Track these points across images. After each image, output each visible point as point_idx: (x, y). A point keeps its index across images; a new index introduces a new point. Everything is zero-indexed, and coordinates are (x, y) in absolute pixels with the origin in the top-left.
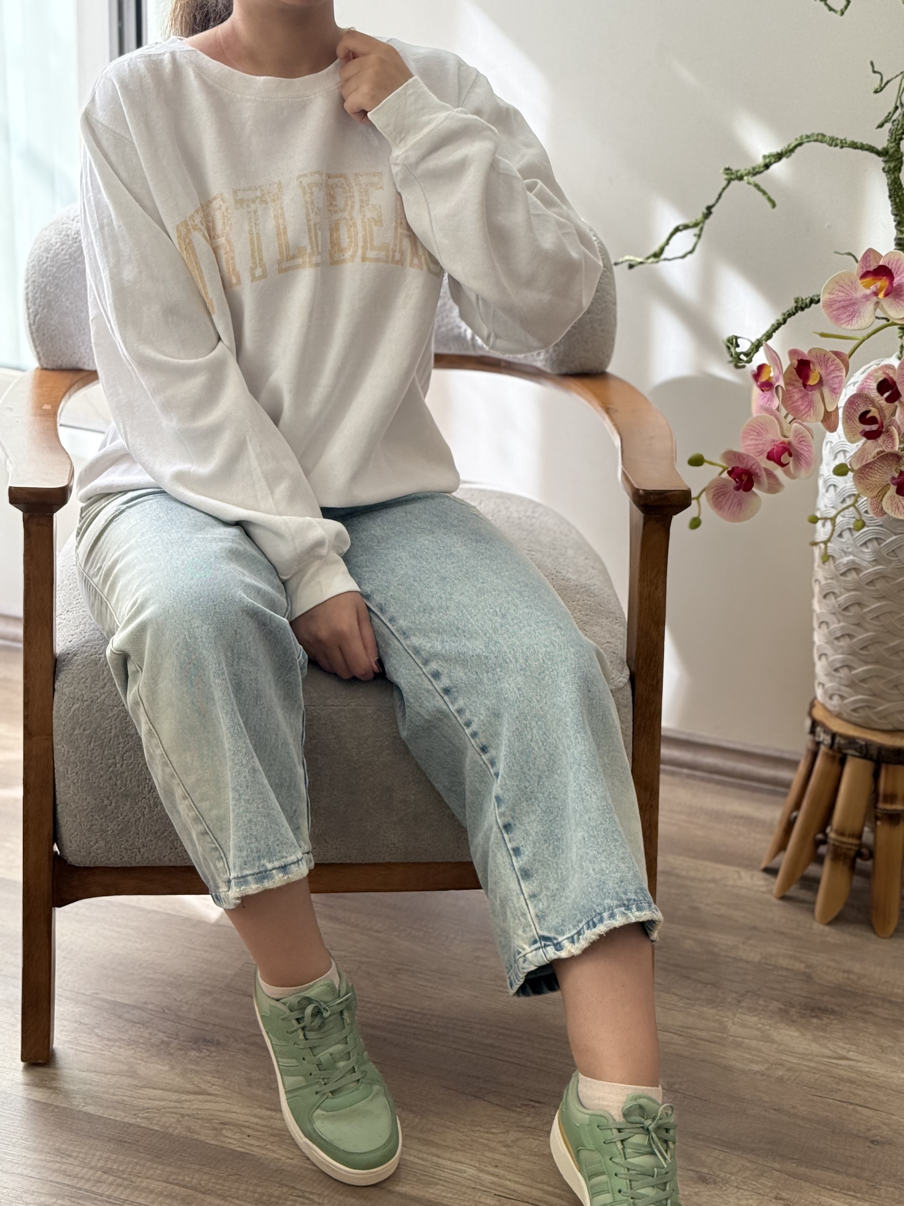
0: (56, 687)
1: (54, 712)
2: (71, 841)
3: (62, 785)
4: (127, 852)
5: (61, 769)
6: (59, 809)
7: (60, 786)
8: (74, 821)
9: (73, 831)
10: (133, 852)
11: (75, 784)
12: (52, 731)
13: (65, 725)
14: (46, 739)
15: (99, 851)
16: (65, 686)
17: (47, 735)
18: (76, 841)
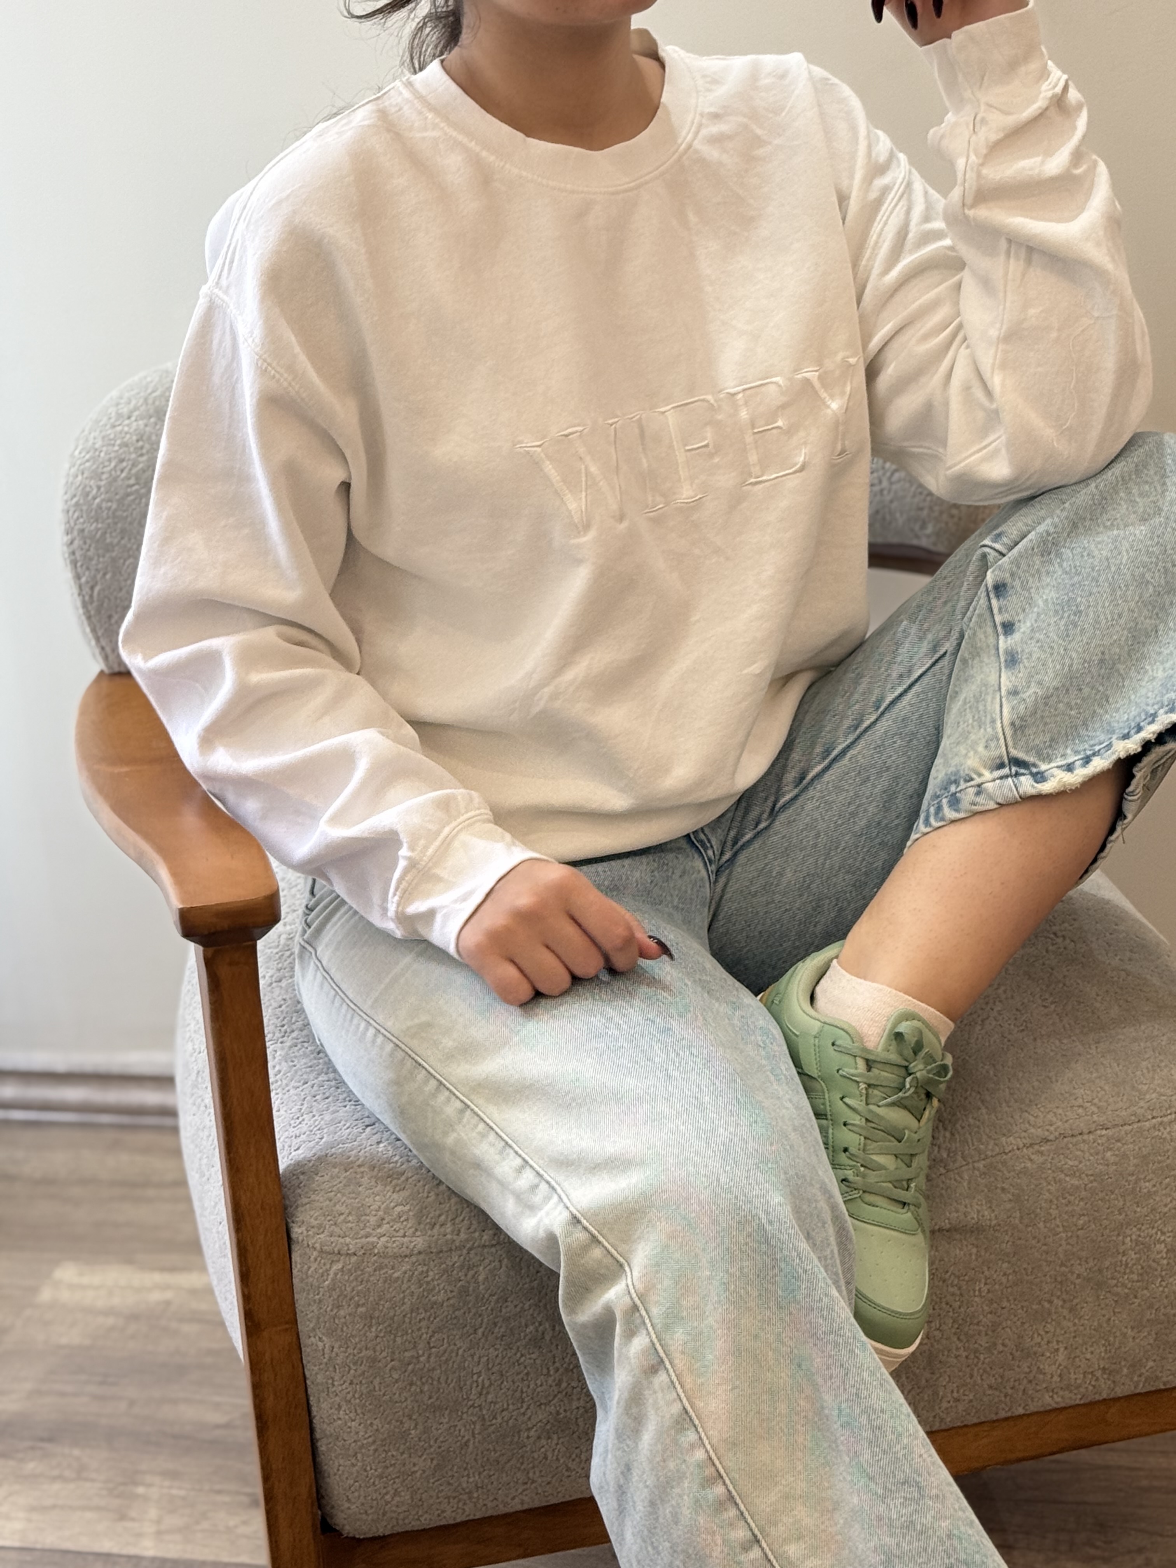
0: (293, 1235)
2: (349, 1500)
3: (324, 1406)
4: (449, 1503)
7: (322, 1409)
8: (353, 1465)
9: (352, 1482)
10: (459, 1501)
11: (349, 1401)
12: (295, 1314)
14: (287, 1330)
15: (400, 1510)
16: (310, 1233)
17: (287, 1323)
18: (359, 1497)
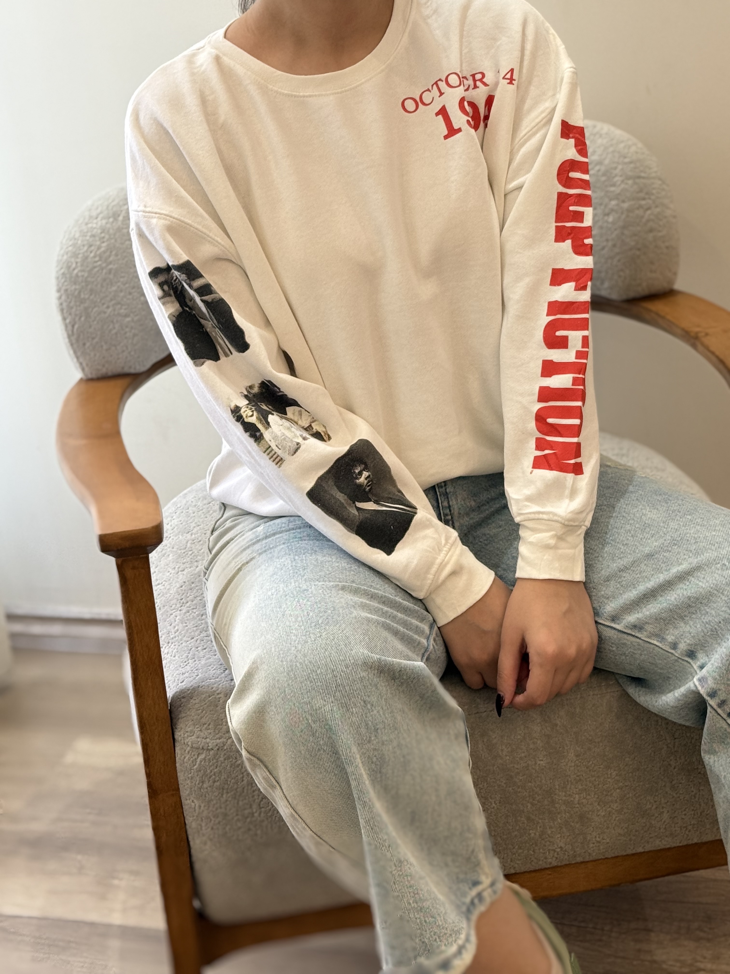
0: (176, 737)
1: (177, 765)
3: (198, 841)
5: (194, 825)
6: (198, 866)
7: (196, 843)
11: (211, 840)
12: (178, 785)
13: (192, 778)
17: (173, 790)
